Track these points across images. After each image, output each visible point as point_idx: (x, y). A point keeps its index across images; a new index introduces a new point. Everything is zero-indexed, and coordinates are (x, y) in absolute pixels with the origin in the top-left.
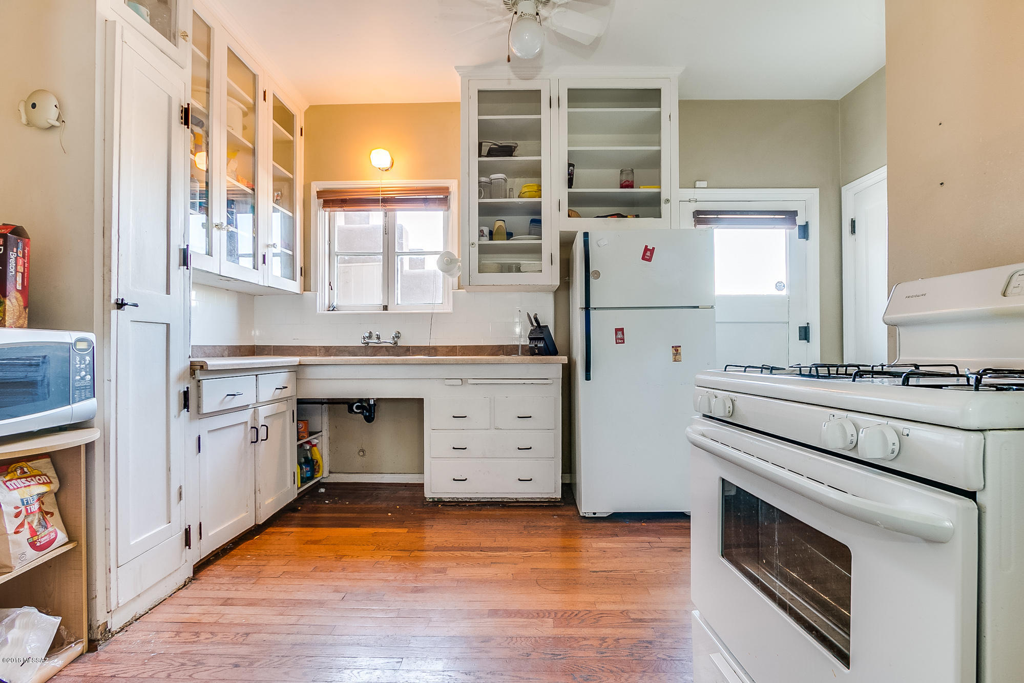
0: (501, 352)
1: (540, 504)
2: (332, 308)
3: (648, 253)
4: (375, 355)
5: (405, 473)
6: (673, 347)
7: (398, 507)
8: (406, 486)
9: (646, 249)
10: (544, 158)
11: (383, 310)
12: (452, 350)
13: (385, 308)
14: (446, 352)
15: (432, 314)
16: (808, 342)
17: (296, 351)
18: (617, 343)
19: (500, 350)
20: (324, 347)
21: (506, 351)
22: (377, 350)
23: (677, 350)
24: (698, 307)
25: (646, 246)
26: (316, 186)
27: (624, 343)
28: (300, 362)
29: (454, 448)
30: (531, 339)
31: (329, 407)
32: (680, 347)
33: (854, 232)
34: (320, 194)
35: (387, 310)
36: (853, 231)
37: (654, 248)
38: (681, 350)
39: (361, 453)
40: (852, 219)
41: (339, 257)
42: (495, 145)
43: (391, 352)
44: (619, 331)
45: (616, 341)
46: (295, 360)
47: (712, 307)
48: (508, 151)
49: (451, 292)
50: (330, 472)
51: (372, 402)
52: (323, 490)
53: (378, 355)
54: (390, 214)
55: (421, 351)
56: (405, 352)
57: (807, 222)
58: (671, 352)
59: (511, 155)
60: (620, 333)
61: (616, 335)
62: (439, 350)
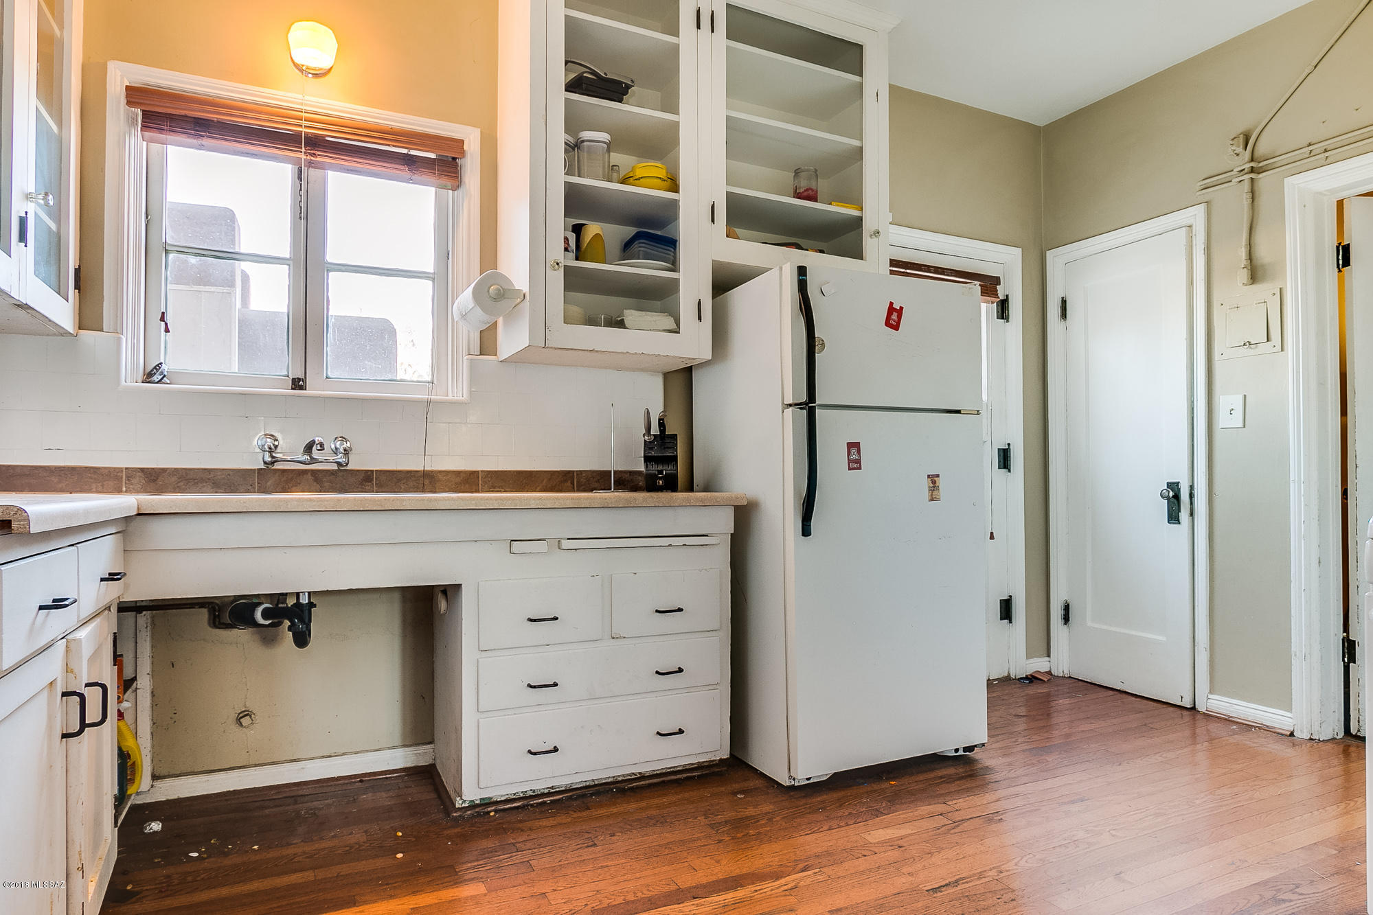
0: (569, 484)
1: (685, 775)
2: (160, 377)
3: (894, 316)
4: (284, 490)
5: (356, 753)
6: (929, 476)
7: (400, 834)
8: (361, 781)
9: (891, 309)
10: (686, 118)
11: (292, 389)
12: (469, 481)
13: (298, 384)
14: (456, 483)
15: (429, 402)
16: (1009, 471)
17: (56, 480)
18: (850, 469)
19: (566, 481)
20: (142, 470)
21: (578, 482)
22: (289, 480)
23: (934, 482)
24: (958, 412)
25: (891, 304)
26: (120, 76)
27: (860, 468)
28: (138, 509)
29: (530, 686)
30: (647, 459)
31: (153, 617)
32: (938, 476)
33: (1066, 317)
34: (135, 95)
35: (301, 388)
36: (1064, 314)
37: (901, 308)
38: (941, 482)
39: (245, 721)
40: (1063, 298)
41: (171, 256)
42: (594, 73)
43: (326, 484)
44: (853, 446)
45: (849, 467)
46: (125, 502)
47: (978, 413)
48: (615, 90)
49: (465, 360)
50: (155, 777)
51: (304, 600)
52: (156, 826)
53: (294, 488)
54: (314, 173)
55: (399, 480)
56: (361, 484)
57: (1007, 296)
58: (926, 483)
59: (620, 101)
60: (854, 451)
61: (849, 454)
62: (439, 481)
